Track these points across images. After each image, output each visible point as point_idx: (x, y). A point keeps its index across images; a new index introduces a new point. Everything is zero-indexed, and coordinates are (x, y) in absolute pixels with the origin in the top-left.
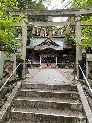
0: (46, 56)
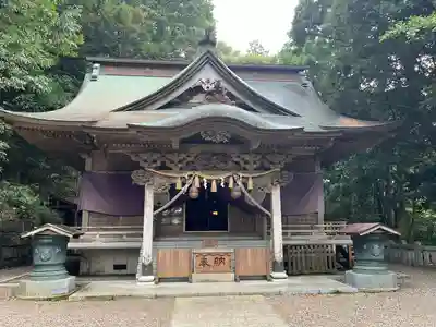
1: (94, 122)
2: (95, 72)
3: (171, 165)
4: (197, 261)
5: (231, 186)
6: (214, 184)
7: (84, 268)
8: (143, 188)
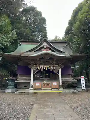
0: (41, 67)
1: (21, 55)
2: (20, 44)
3: (37, 64)
4: (43, 85)
5: (50, 68)
6: (46, 68)
7: (18, 87)
8: (31, 69)
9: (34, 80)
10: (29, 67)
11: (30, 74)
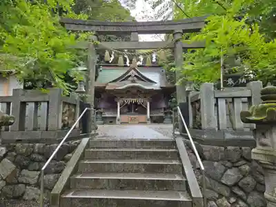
1: (105, 87)
2: (101, 69)
3: (124, 97)
5: (138, 102)
6: (133, 101)
8: (117, 103)
9: (120, 114)
10: (116, 100)
11: (117, 107)
